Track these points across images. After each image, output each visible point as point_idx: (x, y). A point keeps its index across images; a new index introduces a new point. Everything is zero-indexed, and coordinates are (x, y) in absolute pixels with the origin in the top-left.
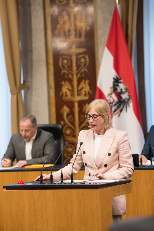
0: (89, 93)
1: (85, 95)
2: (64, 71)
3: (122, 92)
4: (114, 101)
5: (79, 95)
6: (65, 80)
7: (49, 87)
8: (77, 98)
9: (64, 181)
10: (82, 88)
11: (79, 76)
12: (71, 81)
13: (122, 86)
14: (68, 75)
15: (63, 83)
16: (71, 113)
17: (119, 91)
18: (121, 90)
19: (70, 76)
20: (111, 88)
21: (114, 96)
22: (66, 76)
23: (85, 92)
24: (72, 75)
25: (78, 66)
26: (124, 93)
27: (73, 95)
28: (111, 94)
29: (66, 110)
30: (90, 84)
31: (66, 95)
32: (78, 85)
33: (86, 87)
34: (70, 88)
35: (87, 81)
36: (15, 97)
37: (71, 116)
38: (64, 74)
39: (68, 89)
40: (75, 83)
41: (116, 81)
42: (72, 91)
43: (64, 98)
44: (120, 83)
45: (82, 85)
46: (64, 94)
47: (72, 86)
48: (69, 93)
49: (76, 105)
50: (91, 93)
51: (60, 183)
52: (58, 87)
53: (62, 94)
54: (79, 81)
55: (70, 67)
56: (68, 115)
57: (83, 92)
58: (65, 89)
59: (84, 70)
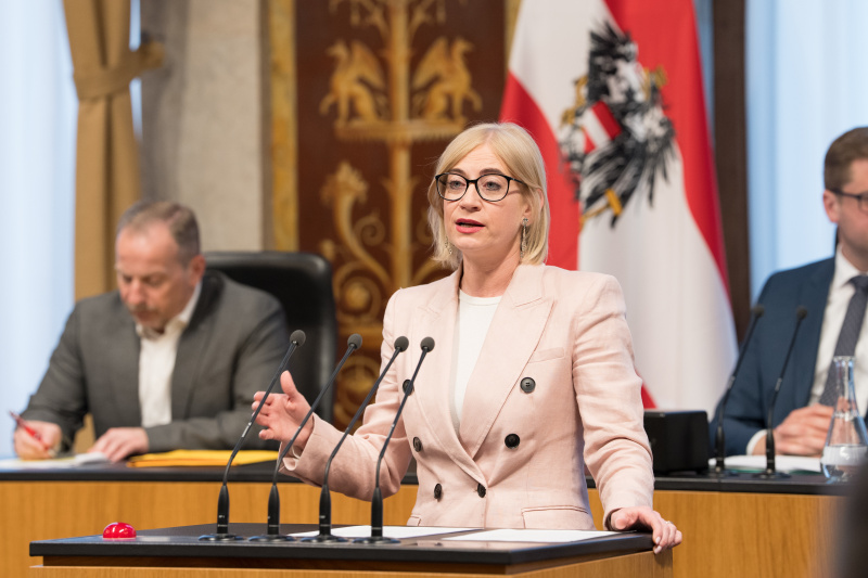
0: (467, 104)
1: (449, 114)
3: (630, 106)
4: (590, 146)
5: (417, 111)
6: (350, 36)
7: (268, 69)
8: (409, 130)
9: (335, 532)
10: (435, 80)
11: (420, 17)
12: (377, 44)
13: (631, 76)
14: (364, 12)
15: (339, 50)
16: (376, 202)
17: (617, 97)
18: (630, 93)
19: (377, 18)
20: (577, 83)
21: (590, 121)
22: (355, 19)
23: (449, 98)
24: (387, 14)
26: (641, 109)
27: (385, 112)
28: (578, 114)
29: (348, 185)
30: (471, 61)
31: (353, 113)
32: (414, 64)
33: (452, 75)
34: (374, 78)
35: (461, 47)
36: (99, 111)
37: (372, 219)
38: (346, 6)
39: (362, 81)
40: (400, 53)
41: (606, 50)
42: (382, 93)
43: (340, 124)
44: (626, 58)
45: (434, 63)
46: (344, 108)
47: (385, 67)
48: (365, 104)
49: (402, 162)
50: (476, 103)
51: (316, 538)
52: (313, 72)
53: (334, 107)
54: (420, 45)
56: (358, 212)
57: (438, 102)
58: (350, 80)
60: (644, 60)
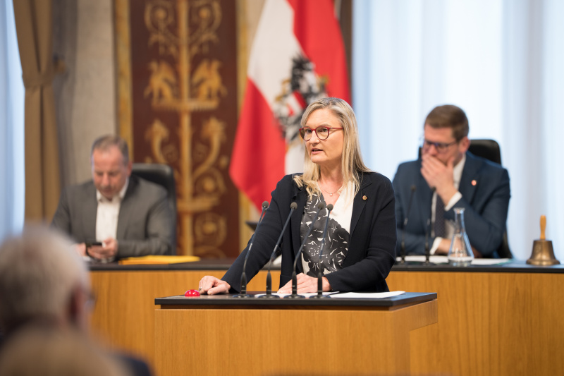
0: (219, 94)
1: (210, 97)
2: (157, 37)
4: (291, 113)
6: (159, 59)
7: (118, 75)
8: (189, 105)
10: (202, 81)
11: (195, 49)
12: (173, 63)
13: (311, 79)
14: (166, 47)
15: (154, 66)
16: (173, 140)
17: (304, 88)
18: (310, 88)
19: (173, 50)
20: (284, 82)
21: (292, 102)
22: (162, 50)
23: (210, 90)
24: (178, 48)
25: (194, 27)
26: (316, 95)
27: (178, 95)
28: (284, 96)
29: (159, 132)
30: (222, 72)
31: (161, 95)
32: (192, 72)
33: (211, 78)
34: (171, 78)
35: (215, 65)
37: (171, 148)
38: (157, 44)
39: (166, 81)
40: (185, 67)
41: (299, 66)
42: (176, 87)
43: (155, 102)
44: (309, 70)
45: (202, 72)
46: (156, 94)
47: (177, 74)
48: (167, 92)
49: (186, 122)
50: (224, 91)
52: (140, 77)
53: (151, 95)
54: (195, 63)
55: (173, 28)
56: (164, 145)
57: (204, 90)
58: (159, 80)
59: (207, 36)
60: (318, 71)
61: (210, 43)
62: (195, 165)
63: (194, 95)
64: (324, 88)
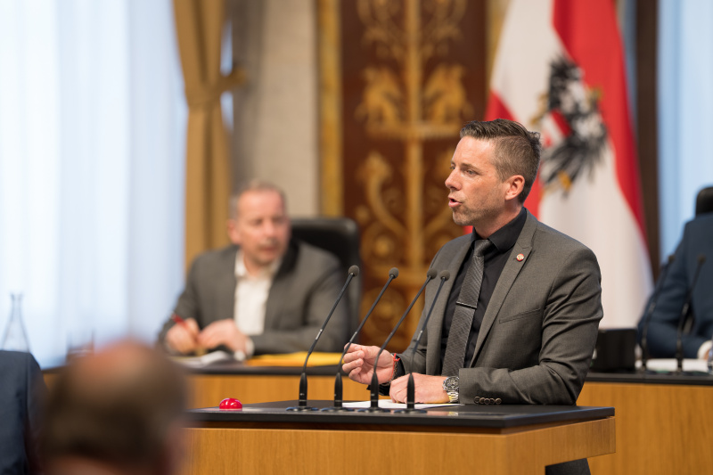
0: (462, 111)
1: (448, 118)
2: (376, 33)
3: (577, 114)
4: (549, 142)
6: (379, 64)
8: (419, 130)
10: (438, 96)
11: (429, 50)
12: (397, 69)
13: (578, 93)
14: (388, 47)
15: (370, 74)
16: (396, 182)
17: (567, 106)
18: (577, 106)
19: (396, 51)
20: (542, 98)
21: (550, 126)
22: (381, 51)
23: (448, 109)
24: (405, 47)
25: (427, 17)
26: (584, 116)
27: (403, 117)
28: (540, 117)
29: (377, 169)
31: (380, 117)
32: (425, 84)
33: (450, 91)
34: (395, 92)
35: (457, 72)
36: (200, 119)
37: (393, 193)
38: (375, 44)
39: (389, 97)
40: (413, 74)
41: (561, 74)
42: (401, 104)
43: (373, 127)
45: (438, 82)
46: (373, 116)
47: (402, 85)
48: (390, 112)
49: (415, 156)
50: (469, 110)
52: (352, 89)
54: (429, 69)
55: (398, 19)
56: (384, 187)
57: (440, 109)
58: (378, 95)
59: (446, 30)
61: (449, 40)
62: (428, 217)
63: (426, 116)
64: (596, 106)
